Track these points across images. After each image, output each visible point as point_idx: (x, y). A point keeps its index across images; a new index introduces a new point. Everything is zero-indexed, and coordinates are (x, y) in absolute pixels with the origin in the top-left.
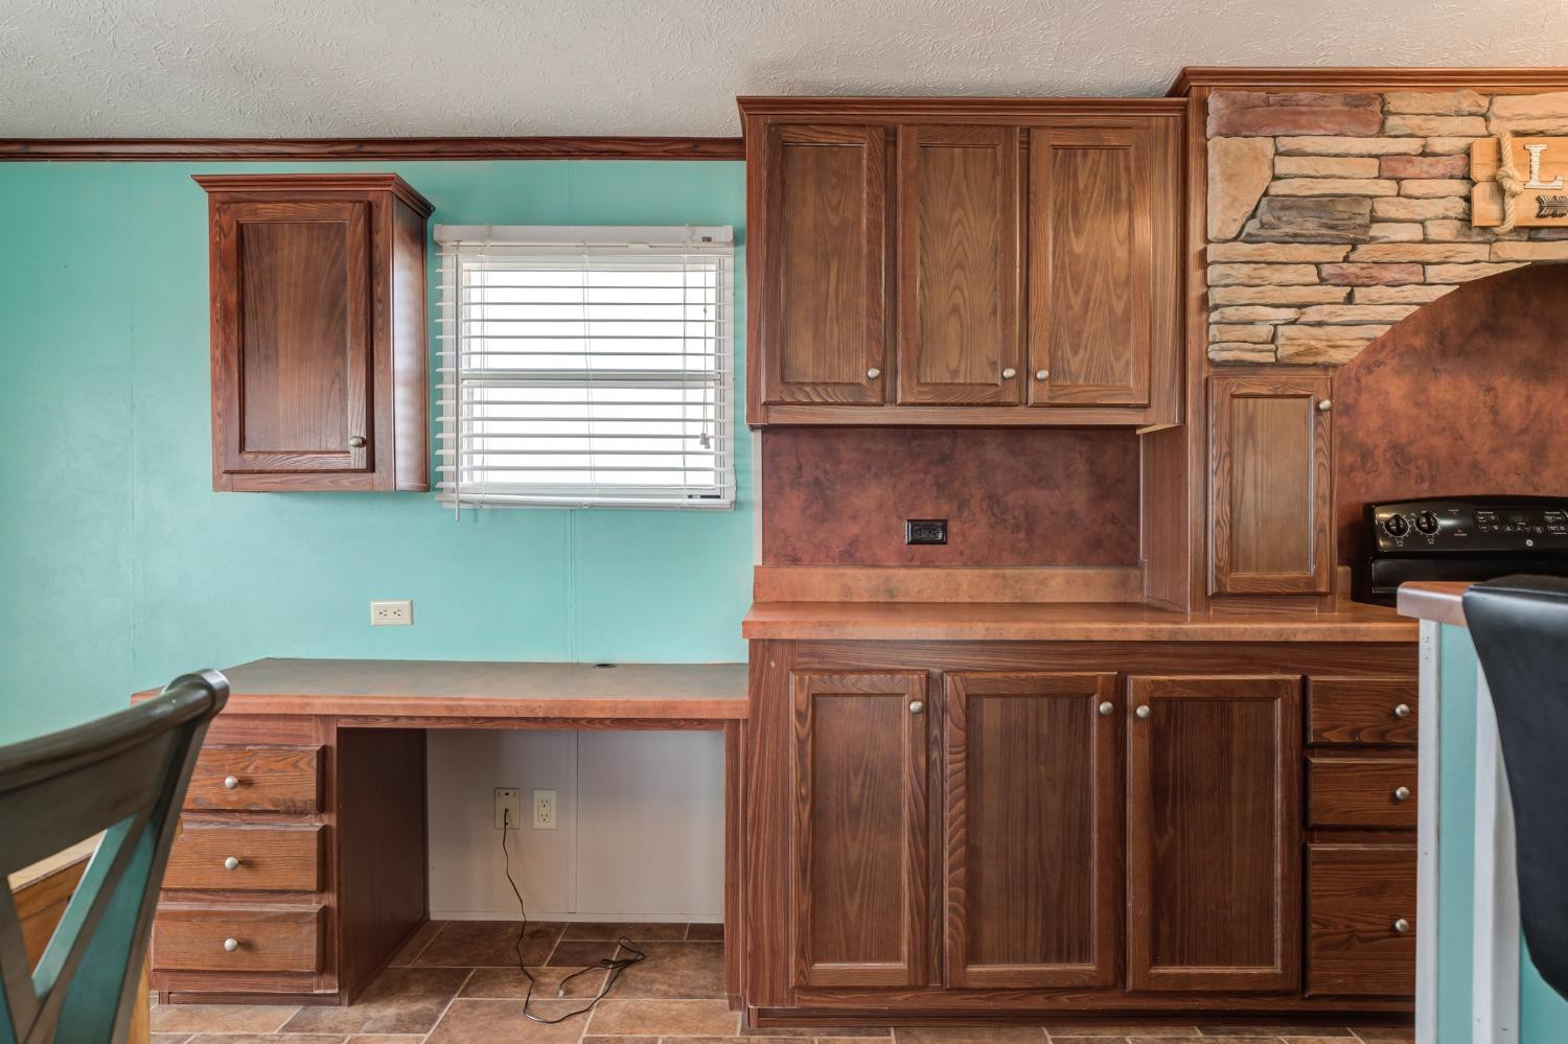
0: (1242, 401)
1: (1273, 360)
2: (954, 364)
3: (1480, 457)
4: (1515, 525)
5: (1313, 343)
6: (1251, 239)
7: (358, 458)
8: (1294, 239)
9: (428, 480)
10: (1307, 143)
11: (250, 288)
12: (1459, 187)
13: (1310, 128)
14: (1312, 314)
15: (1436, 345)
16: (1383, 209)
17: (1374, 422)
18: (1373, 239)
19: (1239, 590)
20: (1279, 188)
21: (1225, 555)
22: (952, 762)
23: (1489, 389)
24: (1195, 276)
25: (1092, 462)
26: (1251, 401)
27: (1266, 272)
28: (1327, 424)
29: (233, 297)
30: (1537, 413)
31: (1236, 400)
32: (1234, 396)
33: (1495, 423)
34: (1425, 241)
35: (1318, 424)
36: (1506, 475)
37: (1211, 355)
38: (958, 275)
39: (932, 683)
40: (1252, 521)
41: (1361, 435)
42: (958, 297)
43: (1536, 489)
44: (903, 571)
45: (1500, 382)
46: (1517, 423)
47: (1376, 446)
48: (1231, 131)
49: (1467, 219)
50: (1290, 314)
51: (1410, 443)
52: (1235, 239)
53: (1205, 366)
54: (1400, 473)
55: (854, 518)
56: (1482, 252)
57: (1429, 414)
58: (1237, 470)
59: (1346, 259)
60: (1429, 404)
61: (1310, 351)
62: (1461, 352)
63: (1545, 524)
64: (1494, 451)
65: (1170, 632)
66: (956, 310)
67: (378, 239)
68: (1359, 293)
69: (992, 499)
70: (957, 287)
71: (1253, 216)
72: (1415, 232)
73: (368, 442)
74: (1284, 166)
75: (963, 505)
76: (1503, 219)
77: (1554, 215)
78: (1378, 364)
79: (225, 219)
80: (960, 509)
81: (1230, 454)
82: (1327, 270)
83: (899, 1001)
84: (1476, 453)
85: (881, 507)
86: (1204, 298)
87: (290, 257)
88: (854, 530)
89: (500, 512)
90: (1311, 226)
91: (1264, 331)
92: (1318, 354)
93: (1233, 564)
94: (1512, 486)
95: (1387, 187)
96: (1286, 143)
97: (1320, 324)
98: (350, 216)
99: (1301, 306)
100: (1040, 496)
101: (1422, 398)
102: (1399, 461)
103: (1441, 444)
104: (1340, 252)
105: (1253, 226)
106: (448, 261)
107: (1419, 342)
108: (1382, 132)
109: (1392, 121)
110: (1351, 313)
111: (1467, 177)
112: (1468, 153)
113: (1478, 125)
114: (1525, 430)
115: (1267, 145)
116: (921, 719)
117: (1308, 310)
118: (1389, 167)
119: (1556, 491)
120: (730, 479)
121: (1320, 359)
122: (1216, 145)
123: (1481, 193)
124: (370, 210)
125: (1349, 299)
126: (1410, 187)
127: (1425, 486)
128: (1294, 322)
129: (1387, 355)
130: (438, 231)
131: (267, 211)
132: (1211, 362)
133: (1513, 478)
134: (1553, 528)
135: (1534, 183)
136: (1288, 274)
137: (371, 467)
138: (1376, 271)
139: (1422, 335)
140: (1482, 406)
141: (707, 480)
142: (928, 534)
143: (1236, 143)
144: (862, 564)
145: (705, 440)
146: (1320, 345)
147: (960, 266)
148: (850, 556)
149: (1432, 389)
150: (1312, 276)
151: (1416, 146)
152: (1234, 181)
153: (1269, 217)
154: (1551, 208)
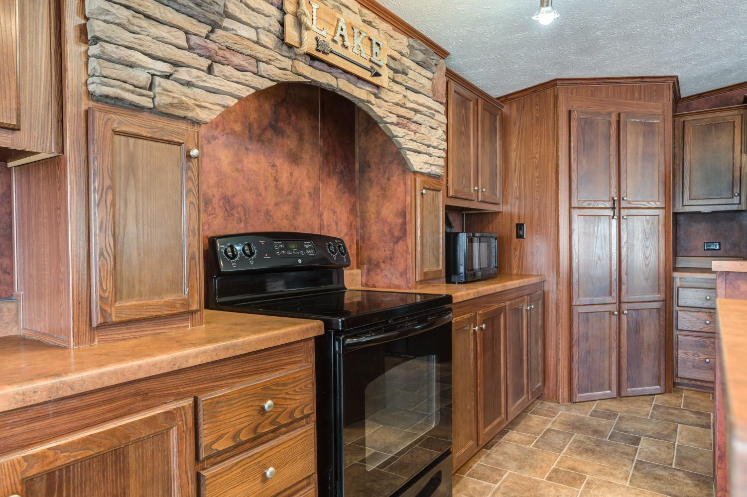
0: (123, 138)
1: (151, 106)
3: (270, 207)
4: (292, 250)
5: (184, 98)
12: (277, 13)
14: (183, 74)
15: (247, 132)
16: (231, 8)
18: (226, 28)
19: (124, 318)
21: (109, 285)
23: (274, 166)
26: (131, 140)
27: (145, 23)
28: (195, 169)
30: (295, 183)
31: (117, 137)
32: (116, 133)
33: (276, 187)
34: (257, 43)
35: (189, 168)
36: (282, 220)
37: (91, 88)
40: (135, 252)
43: (295, 229)
45: (279, 162)
46: (286, 189)
47: (214, 196)
49: (281, 37)
50: (166, 68)
51: (233, 196)
53: (84, 97)
54: (228, 216)
56: (287, 63)
57: (244, 177)
58: (119, 204)
59: (207, 37)
60: (243, 170)
61: (181, 105)
62: (260, 140)
63: (305, 249)
64: (276, 204)
65: (50, 389)
68: (217, 68)
72: (250, 33)
76: (301, 44)
77: (323, 52)
81: (112, 187)
82: (194, 40)
84: (267, 205)
91: (143, 77)
92: (187, 109)
93: (117, 294)
94: (285, 227)
97: (189, 84)
99: (176, 64)
101: (239, 166)
102: (228, 208)
103: (250, 197)
104: (203, 29)
107: (238, 127)
110: (212, 82)
111: (281, 8)
114: (290, 193)
117: (181, 69)
119: (303, 230)
121: (190, 114)
123: (289, 20)
125: (210, 70)
127: (242, 225)
128: (168, 77)
129: (219, 133)
132: (90, 95)
133: (285, 222)
134: (308, 251)
135: (314, 27)
136: (164, 32)
138: (228, 55)
139: (239, 124)
140: (270, 176)
146: (191, 102)
149: (245, 161)
150: (182, 41)
154: (322, 47)
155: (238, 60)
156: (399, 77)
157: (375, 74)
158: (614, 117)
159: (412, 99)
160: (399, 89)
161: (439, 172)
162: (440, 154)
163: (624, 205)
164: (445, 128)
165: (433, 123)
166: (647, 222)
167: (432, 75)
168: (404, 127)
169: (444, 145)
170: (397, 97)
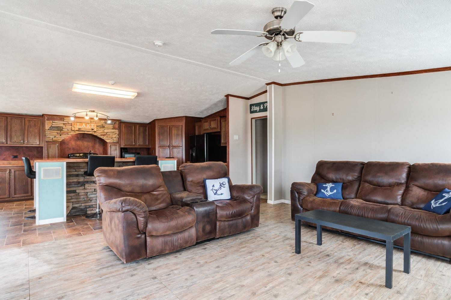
1: (52, 141)
2: (15, 140)
3: (82, 149)
6: (49, 130)
8: (54, 130)
10: (55, 122)
12: (71, 126)
13: (56, 120)
14: (56, 137)
16: (64, 128)
17: (71, 146)
18: (63, 131)
20: (53, 125)
22: (12, 177)
24: (44, 133)
25: (37, 149)
26: (50, 144)
27: (51, 133)
32: (48, 144)
33: (84, 146)
34: (68, 131)
37: (46, 140)
38: (16, 132)
39: (10, 170)
40: (50, 155)
41: (69, 147)
42: (16, 134)
44: (11, 161)
45: (84, 142)
48: (47, 120)
49: (72, 129)
50: (54, 137)
52: (48, 130)
55: (5, 155)
56: (74, 132)
58: (49, 151)
61: (56, 140)
64: (84, 149)
66: (16, 135)
68: (62, 135)
69: (25, 153)
70: (16, 133)
71: (50, 128)
72: (67, 130)
74: (53, 124)
76: (75, 129)
78: (71, 140)
80: (20, 154)
81: (48, 149)
82: (58, 133)
83: (7, 199)
85: (8, 154)
86: (45, 135)
88: (5, 157)
90: (56, 129)
91: (51, 138)
95: (64, 126)
96: (53, 122)
99: (55, 136)
100: (30, 153)
103: (78, 148)
104: (59, 131)
105: (50, 129)
108: (64, 121)
109: (64, 120)
111: (72, 126)
112: (72, 124)
114: (87, 147)
115: (52, 122)
116: (9, 173)
118: (64, 124)
122: (46, 121)
123: (73, 127)
125: (61, 136)
126: (66, 126)
135: (78, 127)
136: (53, 133)
138: (63, 133)
140: (82, 144)
142: (15, 157)
143: (48, 121)
144: (6, 160)
147: (16, 131)
148: (4, 159)
149: (77, 143)
150: (56, 133)
151: (67, 122)
152: (48, 124)
153: (52, 128)
154: (79, 129)
155: (65, 134)
156: (102, 128)
157: (93, 130)
158: (169, 126)
159: (106, 131)
160: (102, 130)
161: (116, 142)
162: (117, 139)
163: (171, 146)
164: (118, 134)
165: (114, 134)
166: (178, 150)
167: (113, 125)
168: (104, 136)
169: (118, 137)
170: (101, 131)
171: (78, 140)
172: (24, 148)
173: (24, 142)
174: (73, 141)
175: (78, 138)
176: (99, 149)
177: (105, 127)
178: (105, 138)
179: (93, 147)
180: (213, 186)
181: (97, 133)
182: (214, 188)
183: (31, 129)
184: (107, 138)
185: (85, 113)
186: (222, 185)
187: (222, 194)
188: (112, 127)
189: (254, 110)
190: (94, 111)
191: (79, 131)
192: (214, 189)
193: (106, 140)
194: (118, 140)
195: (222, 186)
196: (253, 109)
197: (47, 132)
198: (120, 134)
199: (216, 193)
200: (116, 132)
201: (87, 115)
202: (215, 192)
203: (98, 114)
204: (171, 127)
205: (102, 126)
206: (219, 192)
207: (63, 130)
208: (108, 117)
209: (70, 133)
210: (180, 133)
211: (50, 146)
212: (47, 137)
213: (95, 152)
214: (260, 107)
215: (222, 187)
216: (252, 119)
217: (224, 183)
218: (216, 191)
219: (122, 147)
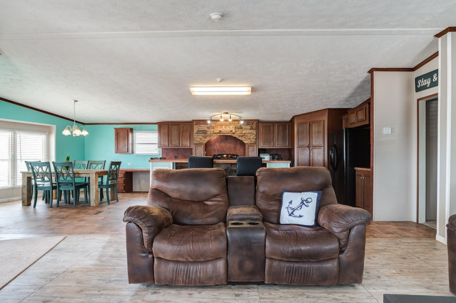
1: (199, 143)
2: (174, 144)
6: (197, 133)
7: (127, 151)
8: (200, 134)
9: (133, 152)
11: (118, 137)
12: (213, 129)
13: (202, 125)
14: (202, 139)
16: (208, 131)
17: (216, 147)
23: (226, 144)
24: (193, 136)
27: (198, 136)
29: (117, 138)
32: (196, 146)
33: (226, 147)
35: (203, 148)
37: (194, 143)
45: (227, 144)
46: (228, 147)
48: (195, 125)
49: (214, 132)
50: (200, 140)
56: (215, 134)
60: (221, 146)
61: (202, 142)
66: (174, 139)
67: (128, 133)
69: (182, 154)
70: (174, 137)
71: (197, 131)
72: (210, 133)
73: (128, 150)
74: (200, 128)
75: (179, 155)
79: (116, 131)
81: (196, 151)
85: (172, 155)
87: (121, 134)
88: (170, 157)
89: (139, 155)
90: (202, 132)
91: (198, 141)
95: (208, 129)
96: (200, 126)
98: (126, 131)
103: (222, 150)
104: (204, 134)
106: (135, 133)
107: (220, 140)
108: (206, 125)
112: (214, 127)
113: (215, 124)
115: (198, 126)
118: (208, 127)
120: (159, 152)
122: (194, 126)
123: (215, 130)
124: (128, 130)
125: (205, 138)
126: (210, 129)
130: (134, 131)
131: (120, 131)
135: (219, 129)
136: (200, 136)
137: (128, 152)
141: (157, 153)
142: (176, 157)
143: (196, 126)
145: (156, 149)
149: (221, 144)
150: (202, 136)
151: (210, 126)
152: (196, 128)
153: (199, 132)
154: (220, 131)
155: (208, 136)
156: (240, 129)
157: (231, 131)
158: (308, 123)
159: (244, 132)
160: (240, 131)
161: (254, 142)
162: (254, 139)
163: (311, 146)
164: (255, 134)
165: (252, 134)
166: (319, 150)
167: (251, 126)
168: (242, 137)
169: (255, 137)
170: (239, 133)
171: (222, 141)
172: (182, 150)
173: (179, 144)
174: (218, 143)
175: (222, 140)
176: (239, 150)
177: (243, 128)
178: (243, 139)
179: (235, 148)
180: (291, 202)
181: (236, 135)
182: (291, 206)
183: (184, 134)
184: (245, 139)
185: (220, 115)
186: (303, 202)
187: (300, 216)
188: (250, 128)
189: (422, 85)
190: (227, 113)
191: (220, 133)
192: (290, 208)
193: (244, 141)
194: (255, 141)
195: (304, 204)
196: (421, 83)
197: (195, 136)
198: (257, 135)
199: (292, 213)
200: (254, 133)
201: (221, 117)
202: (290, 211)
203: (231, 116)
204: (311, 123)
205: (240, 128)
206: (296, 213)
207: (207, 133)
208: (241, 118)
209: (213, 135)
210: (322, 130)
211: (197, 148)
212: (195, 139)
213: (236, 153)
214: (432, 78)
215: (303, 206)
216: (418, 100)
217: (309, 200)
218: (292, 211)
219: (260, 147)
